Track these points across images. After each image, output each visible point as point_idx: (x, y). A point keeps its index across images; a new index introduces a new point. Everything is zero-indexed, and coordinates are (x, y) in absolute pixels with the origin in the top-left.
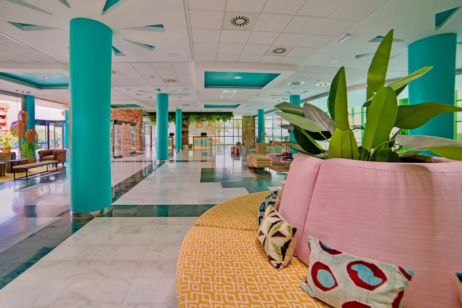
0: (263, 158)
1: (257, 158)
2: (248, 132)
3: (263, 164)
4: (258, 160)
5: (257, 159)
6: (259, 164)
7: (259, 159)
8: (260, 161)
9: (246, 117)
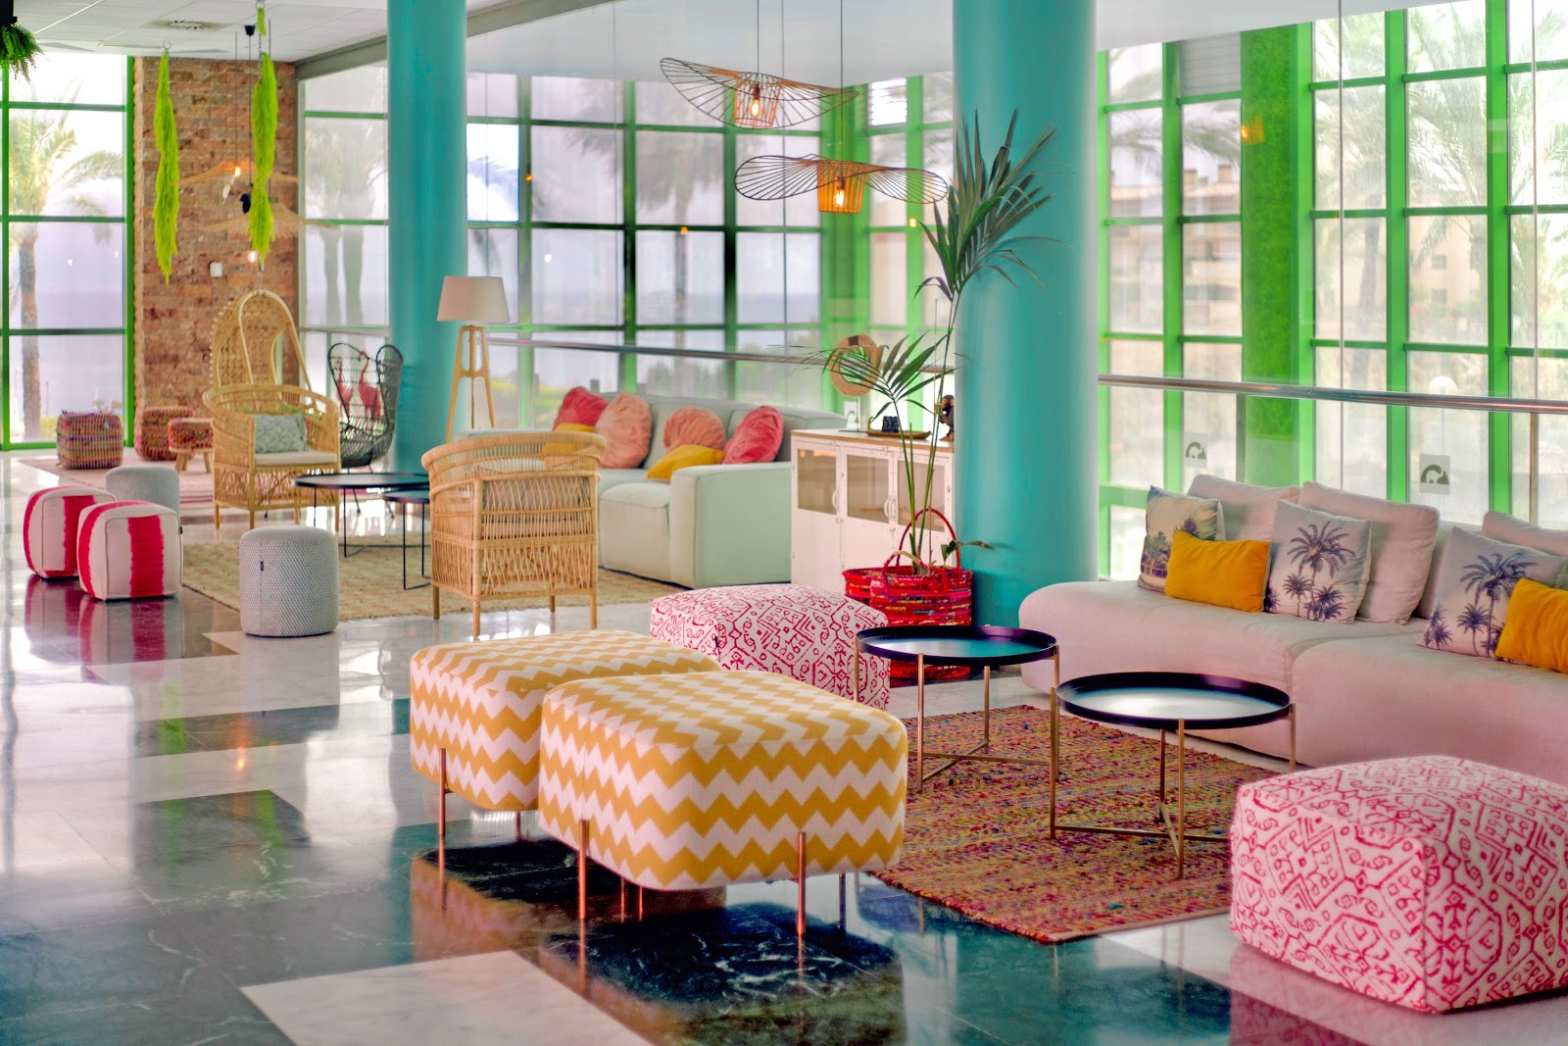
0: (775, 718)
1: (666, 733)
2: (207, 279)
3: (769, 819)
4: (698, 766)
5: (671, 753)
6: (720, 830)
7: (707, 743)
8: (723, 782)
9: (182, 70)
